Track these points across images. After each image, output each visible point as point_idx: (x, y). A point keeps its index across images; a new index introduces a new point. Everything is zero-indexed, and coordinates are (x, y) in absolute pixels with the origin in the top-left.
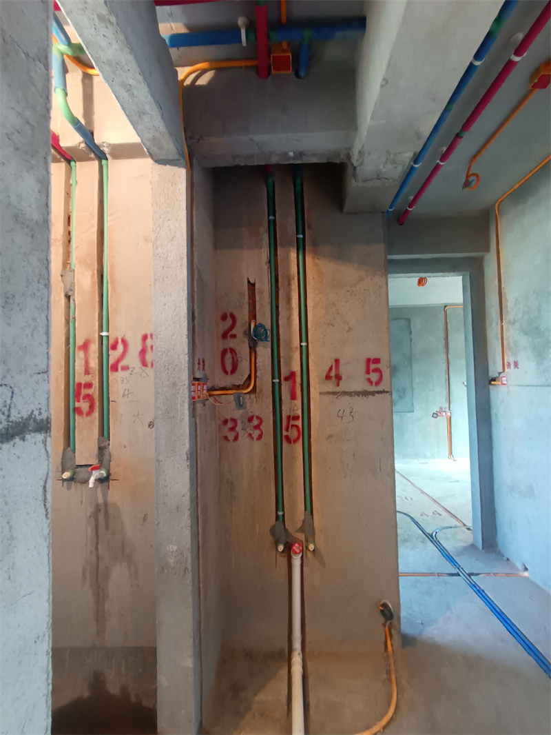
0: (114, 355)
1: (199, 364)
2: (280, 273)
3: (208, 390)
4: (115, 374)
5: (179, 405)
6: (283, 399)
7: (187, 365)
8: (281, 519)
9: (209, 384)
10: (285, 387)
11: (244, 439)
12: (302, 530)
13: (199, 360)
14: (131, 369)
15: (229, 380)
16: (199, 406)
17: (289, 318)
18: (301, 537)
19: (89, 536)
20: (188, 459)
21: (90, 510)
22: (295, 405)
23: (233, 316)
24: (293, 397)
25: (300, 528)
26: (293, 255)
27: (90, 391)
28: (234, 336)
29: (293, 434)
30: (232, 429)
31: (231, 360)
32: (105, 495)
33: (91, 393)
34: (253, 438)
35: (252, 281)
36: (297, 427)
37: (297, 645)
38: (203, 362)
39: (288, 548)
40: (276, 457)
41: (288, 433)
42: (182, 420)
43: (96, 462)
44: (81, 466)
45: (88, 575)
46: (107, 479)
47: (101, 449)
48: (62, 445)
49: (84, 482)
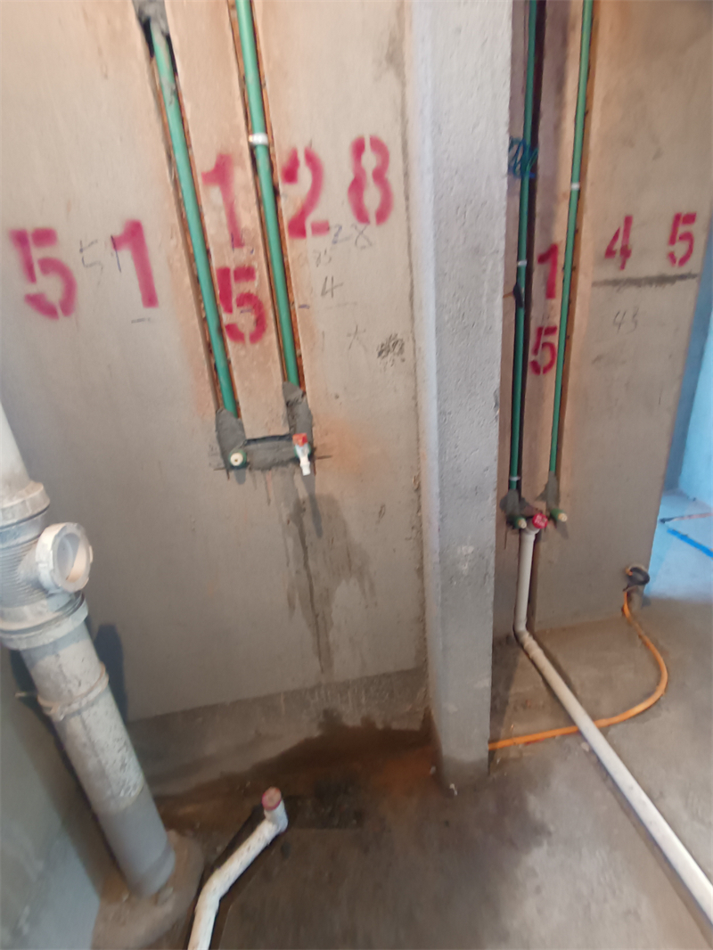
0: (292, 197)
4: (299, 243)
6: (534, 297)
8: (515, 486)
10: (538, 274)
12: (543, 497)
14: (333, 231)
18: (542, 506)
19: (290, 550)
21: (286, 512)
22: (552, 308)
24: (550, 294)
25: (541, 495)
27: (249, 287)
29: (544, 357)
33: (253, 291)
36: (551, 346)
37: (522, 627)
41: (538, 358)
43: (284, 430)
44: (255, 440)
45: (297, 602)
46: (311, 457)
47: (289, 405)
48: (212, 404)
49: (266, 468)
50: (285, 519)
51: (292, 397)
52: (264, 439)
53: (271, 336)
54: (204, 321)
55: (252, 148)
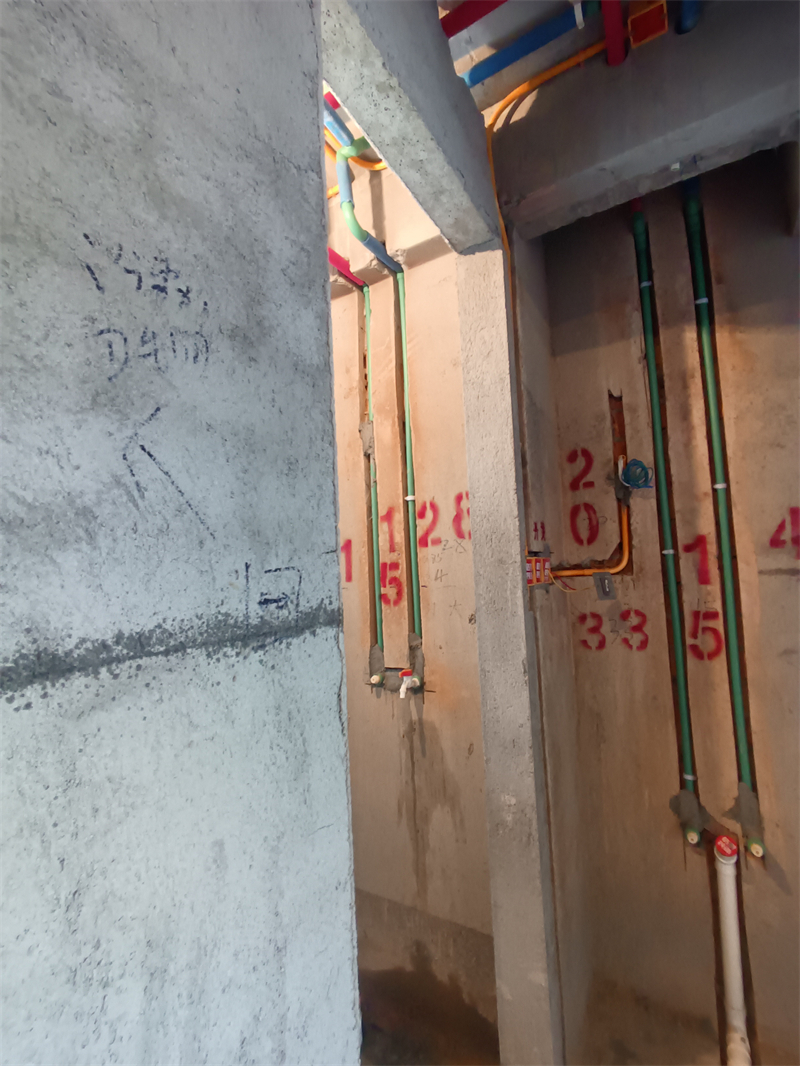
0: (423, 525)
1: (536, 530)
2: (666, 371)
3: (552, 570)
4: (424, 549)
5: (508, 592)
6: (683, 582)
7: (518, 533)
8: (690, 787)
9: (554, 561)
10: (687, 563)
11: (615, 648)
13: (536, 524)
14: (443, 543)
15: (584, 554)
16: (539, 593)
17: (688, 444)
19: (403, 761)
20: (525, 672)
21: (403, 729)
22: (709, 593)
23: (586, 454)
24: (704, 578)
26: (690, 335)
27: (396, 574)
28: (590, 484)
29: (707, 643)
30: (595, 630)
31: (587, 521)
32: (420, 711)
33: (397, 576)
34: (631, 647)
35: (616, 394)
36: (715, 631)
37: (737, 1019)
38: (543, 527)
39: (708, 841)
40: (674, 680)
41: (697, 642)
42: (514, 614)
43: (407, 666)
44: (389, 669)
46: (421, 689)
47: (411, 649)
48: (369, 640)
50: (402, 733)
52: (394, 669)
54: (372, 591)
55: (406, 503)
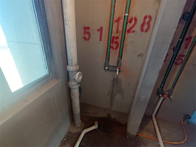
0: (130, 25)
4: (129, 34)
6: (181, 48)
7: (174, 34)
10: (184, 43)
12: (168, 91)
14: (136, 32)
19: (111, 85)
22: (185, 51)
29: (179, 62)
33: (118, 41)
36: (182, 59)
37: (154, 115)
42: (162, 58)
43: (116, 66)
44: (110, 66)
45: (109, 94)
46: (119, 71)
47: (118, 61)
48: (105, 58)
49: (111, 71)
50: (111, 80)
51: (119, 60)
52: (112, 66)
53: (118, 49)
54: (108, 44)
55: (125, 16)
